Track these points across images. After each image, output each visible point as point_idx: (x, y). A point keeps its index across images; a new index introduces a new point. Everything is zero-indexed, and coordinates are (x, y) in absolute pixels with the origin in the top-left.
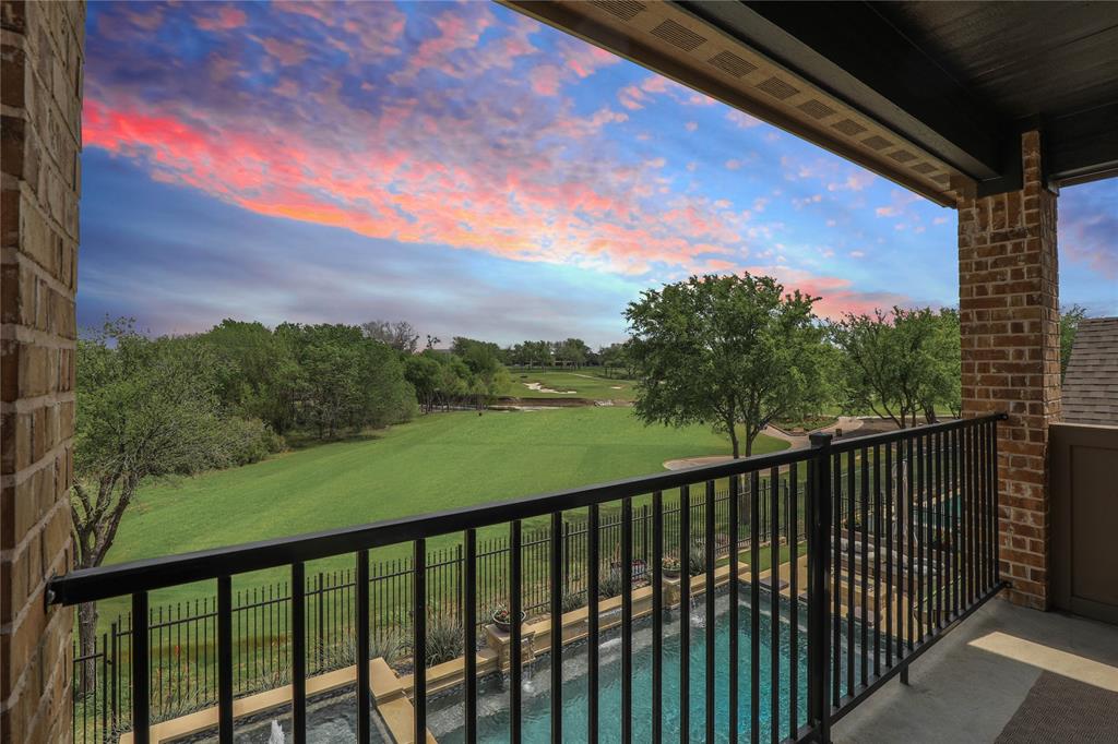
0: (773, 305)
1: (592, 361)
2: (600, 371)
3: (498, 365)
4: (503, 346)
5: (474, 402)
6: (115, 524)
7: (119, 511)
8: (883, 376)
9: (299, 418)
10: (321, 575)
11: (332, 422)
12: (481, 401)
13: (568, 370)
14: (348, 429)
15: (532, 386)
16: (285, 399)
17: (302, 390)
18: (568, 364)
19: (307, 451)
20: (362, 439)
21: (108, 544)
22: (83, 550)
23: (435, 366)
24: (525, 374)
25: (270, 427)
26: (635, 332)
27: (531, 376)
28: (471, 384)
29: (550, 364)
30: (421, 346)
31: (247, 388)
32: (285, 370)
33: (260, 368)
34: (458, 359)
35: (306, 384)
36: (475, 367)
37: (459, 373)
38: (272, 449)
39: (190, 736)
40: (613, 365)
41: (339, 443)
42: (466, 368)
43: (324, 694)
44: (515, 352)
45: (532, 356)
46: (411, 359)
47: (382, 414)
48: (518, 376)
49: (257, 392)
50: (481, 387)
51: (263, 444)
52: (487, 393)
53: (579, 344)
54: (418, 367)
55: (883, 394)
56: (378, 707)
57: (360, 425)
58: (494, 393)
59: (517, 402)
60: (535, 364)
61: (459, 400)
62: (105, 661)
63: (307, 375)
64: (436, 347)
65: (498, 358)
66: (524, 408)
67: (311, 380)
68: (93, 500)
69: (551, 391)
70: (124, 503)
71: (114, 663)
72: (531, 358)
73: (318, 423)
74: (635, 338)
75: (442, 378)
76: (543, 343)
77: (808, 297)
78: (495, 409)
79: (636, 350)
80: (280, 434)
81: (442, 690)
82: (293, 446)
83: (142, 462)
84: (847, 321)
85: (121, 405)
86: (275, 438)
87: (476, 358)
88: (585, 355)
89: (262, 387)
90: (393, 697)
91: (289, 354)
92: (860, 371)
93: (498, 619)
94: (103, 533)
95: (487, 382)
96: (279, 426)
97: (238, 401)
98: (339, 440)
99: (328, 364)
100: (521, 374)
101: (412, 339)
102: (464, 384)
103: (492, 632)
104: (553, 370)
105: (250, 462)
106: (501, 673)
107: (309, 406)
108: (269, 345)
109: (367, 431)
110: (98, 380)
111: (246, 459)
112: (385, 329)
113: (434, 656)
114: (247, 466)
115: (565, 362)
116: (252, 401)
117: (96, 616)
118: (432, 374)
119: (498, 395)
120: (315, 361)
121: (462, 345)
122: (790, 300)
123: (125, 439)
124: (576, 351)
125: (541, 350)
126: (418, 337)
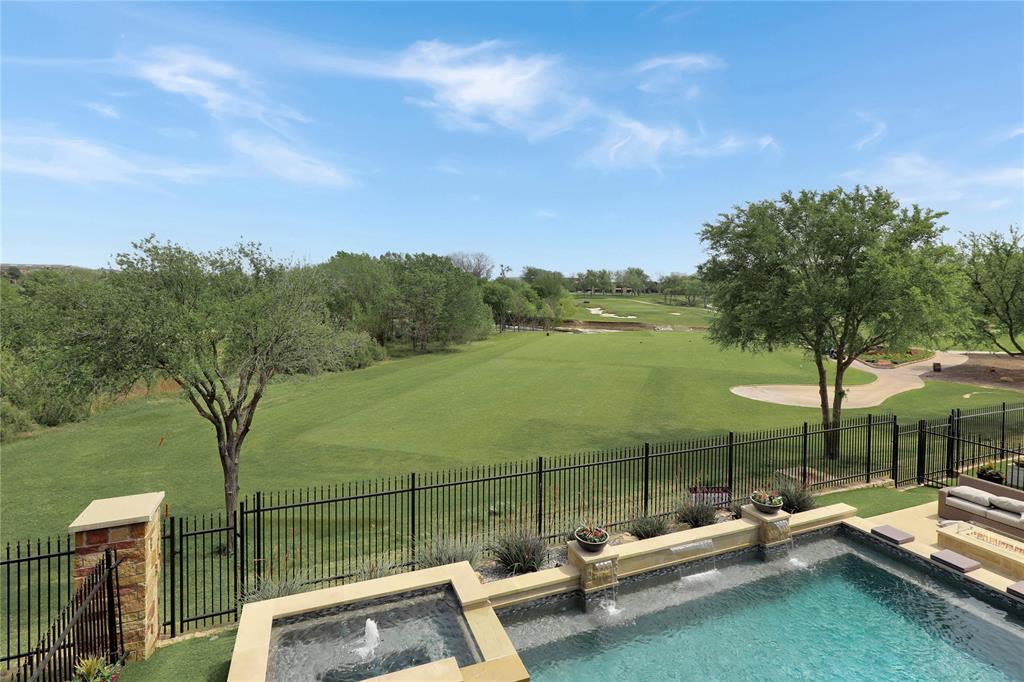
0: (885, 221)
1: (651, 289)
2: (660, 298)
3: (563, 291)
4: (567, 274)
5: (541, 323)
6: (251, 413)
7: (254, 403)
8: (1011, 306)
9: (397, 333)
10: (413, 475)
11: (424, 336)
12: (547, 322)
13: (627, 297)
14: (436, 343)
15: (594, 311)
16: (387, 317)
17: (399, 310)
18: (628, 291)
19: (405, 360)
20: (448, 352)
21: (246, 430)
22: (228, 434)
23: (508, 292)
24: (588, 300)
25: (375, 340)
26: (714, 253)
27: (592, 302)
28: (539, 307)
29: (611, 291)
30: (495, 275)
31: (357, 306)
32: (385, 293)
33: (367, 291)
34: (528, 286)
35: (403, 305)
36: (542, 293)
37: (528, 297)
38: (376, 358)
39: (298, 615)
40: (672, 293)
41: (429, 355)
42: (534, 293)
43: (415, 591)
44: (578, 280)
45: (593, 283)
46: (487, 285)
47: (463, 332)
48: (581, 301)
49: (365, 310)
50: (548, 310)
51: (370, 353)
52: (553, 316)
53: (639, 273)
54: (493, 292)
55: (1011, 327)
56: (465, 613)
57: (445, 341)
58: (560, 317)
59: (580, 325)
60: (596, 291)
61: (527, 320)
62: (236, 534)
63: (403, 297)
64: (508, 275)
65: (563, 284)
66: (587, 330)
67: (406, 301)
68: (235, 393)
69: (612, 315)
70: (257, 396)
71: (242, 537)
72: (593, 285)
73: (413, 339)
74: (714, 260)
75: (515, 303)
76: (605, 272)
77: (930, 211)
78: (560, 331)
79: (714, 273)
80: (382, 345)
81: (525, 602)
82: (392, 356)
83: (270, 363)
84: (968, 242)
85: (254, 314)
86: (379, 349)
87: (543, 285)
88: (644, 282)
89: (369, 306)
90: (479, 605)
91: (390, 279)
92: (979, 298)
93: (580, 536)
94: (243, 420)
95: (553, 306)
96: (381, 339)
97: (351, 318)
98: (429, 352)
99: (421, 288)
100: (584, 300)
101: (489, 267)
102: (532, 307)
103: (574, 549)
104: (613, 296)
105: (359, 367)
106: (584, 593)
107: (405, 322)
108: (374, 271)
109: (453, 346)
110: (236, 293)
111: (354, 363)
112: (465, 260)
113: (516, 564)
114: (356, 370)
115: (625, 290)
116: (361, 317)
117: (238, 488)
118: (506, 298)
119: (563, 319)
120: (410, 284)
121: (531, 274)
122: (905, 215)
123: (257, 342)
124: (636, 279)
125: (602, 278)
126: (493, 267)
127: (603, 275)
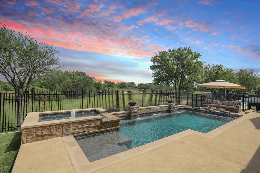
1: (136, 87)
2: (138, 89)
3: (115, 86)
4: (115, 83)
18: (130, 88)
29: (126, 88)
30: (97, 82)
36: (109, 86)
37: (106, 87)
40: (141, 88)
45: (122, 85)
46: (95, 83)
49: (60, 86)
53: (133, 83)
54: (97, 85)
56: (101, 114)
60: (123, 88)
63: (72, 82)
64: (100, 82)
75: (102, 88)
88: (134, 86)
90: (104, 112)
91: (68, 78)
95: (112, 89)
99: (76, 80)
102: (107, 89)
106: (131, 116)
115: (130, 87)
118: (100, 86)
120: (74, 79)
121: (107, 82)
124: (132, 85)
125: (124, 84)
126: (96, 80)
127: (125, 83)
